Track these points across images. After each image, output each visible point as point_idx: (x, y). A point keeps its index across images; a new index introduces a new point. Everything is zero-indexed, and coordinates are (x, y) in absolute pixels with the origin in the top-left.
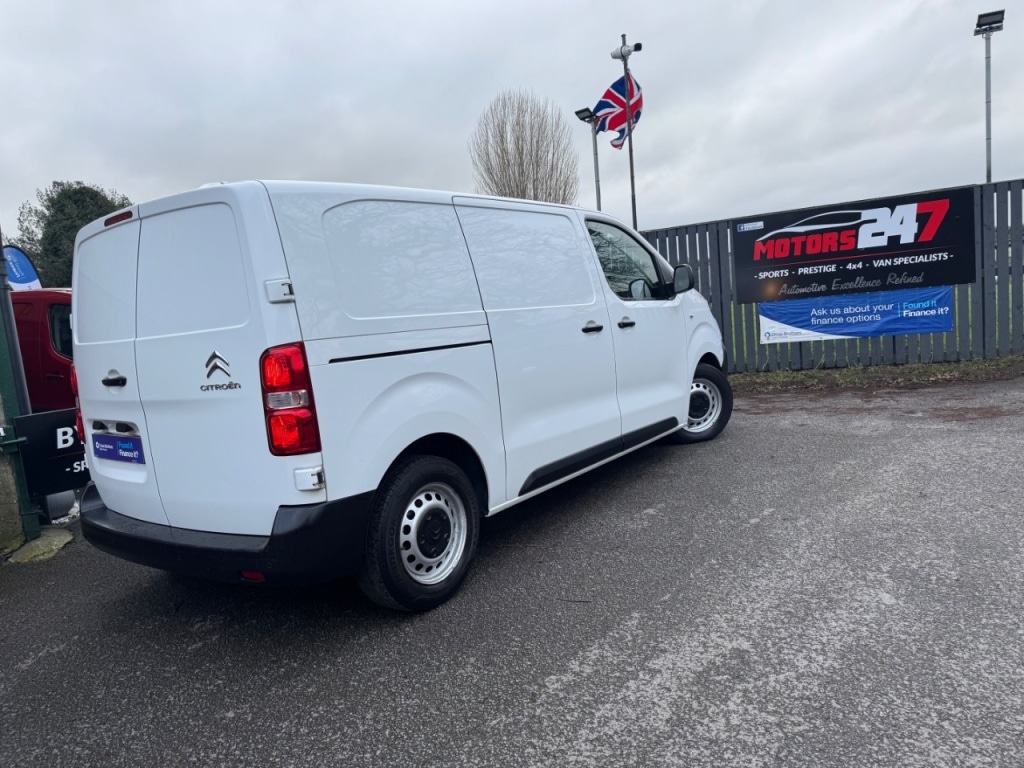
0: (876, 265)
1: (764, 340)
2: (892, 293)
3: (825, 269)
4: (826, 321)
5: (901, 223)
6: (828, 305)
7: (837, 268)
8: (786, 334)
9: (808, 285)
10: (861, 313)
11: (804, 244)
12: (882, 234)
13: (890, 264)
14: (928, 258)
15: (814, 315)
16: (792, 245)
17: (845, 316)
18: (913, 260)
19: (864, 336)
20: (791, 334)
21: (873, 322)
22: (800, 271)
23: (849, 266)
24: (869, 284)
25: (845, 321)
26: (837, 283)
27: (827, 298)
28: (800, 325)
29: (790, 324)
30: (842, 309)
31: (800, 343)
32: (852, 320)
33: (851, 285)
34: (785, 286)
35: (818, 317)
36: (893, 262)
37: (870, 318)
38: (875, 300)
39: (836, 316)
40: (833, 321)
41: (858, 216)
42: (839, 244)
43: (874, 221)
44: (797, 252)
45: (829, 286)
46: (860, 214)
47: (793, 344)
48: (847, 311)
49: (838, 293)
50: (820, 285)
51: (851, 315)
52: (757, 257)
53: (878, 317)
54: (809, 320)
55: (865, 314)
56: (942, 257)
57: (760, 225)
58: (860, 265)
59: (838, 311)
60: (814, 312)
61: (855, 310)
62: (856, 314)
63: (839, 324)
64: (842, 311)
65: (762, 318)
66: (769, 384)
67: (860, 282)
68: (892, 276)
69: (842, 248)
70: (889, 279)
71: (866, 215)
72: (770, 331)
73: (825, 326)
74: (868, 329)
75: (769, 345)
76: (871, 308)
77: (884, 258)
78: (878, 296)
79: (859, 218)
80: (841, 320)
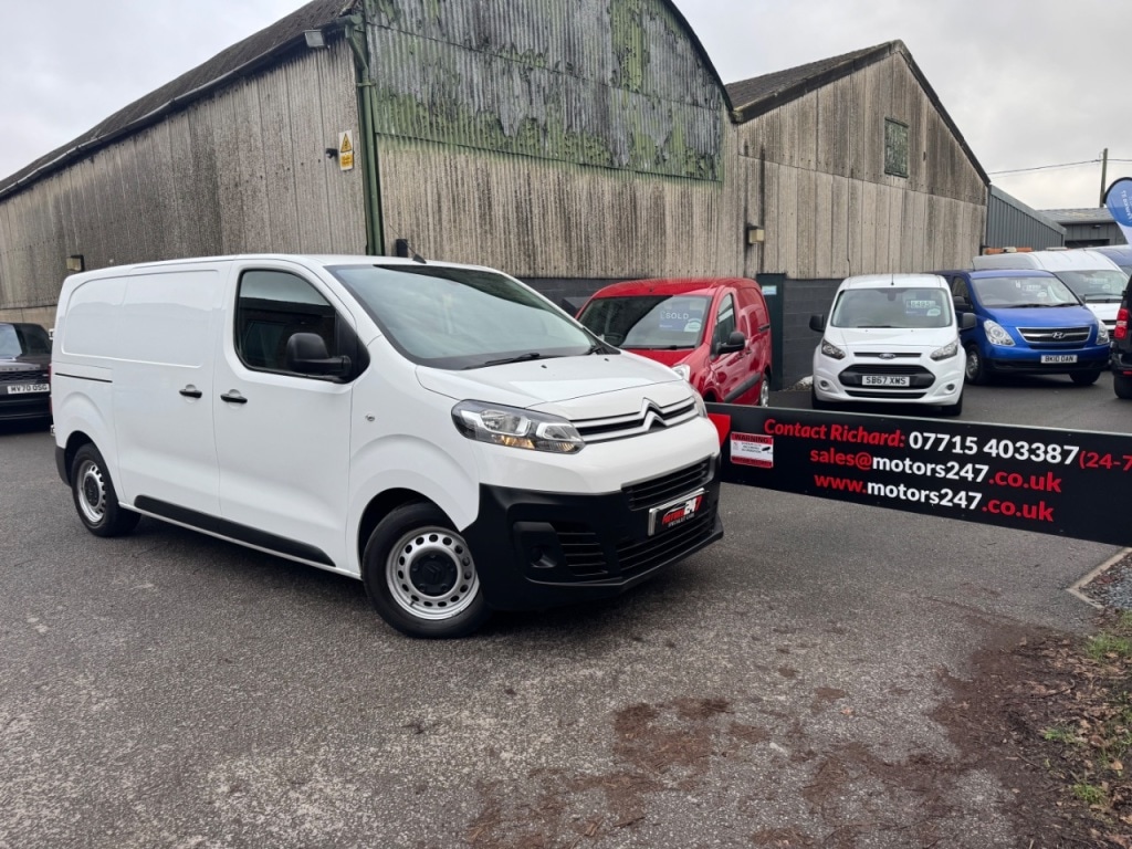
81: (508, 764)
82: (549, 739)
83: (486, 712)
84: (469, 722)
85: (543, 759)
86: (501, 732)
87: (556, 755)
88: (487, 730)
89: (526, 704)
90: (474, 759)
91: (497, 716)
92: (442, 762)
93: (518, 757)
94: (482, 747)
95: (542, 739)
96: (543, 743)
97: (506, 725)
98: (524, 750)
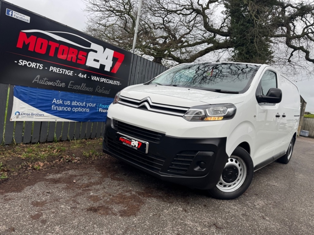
0: (92, 79)
1: (14, 118)
2: (96, 97)
3: (67, 72)
4: (60, 109)
5: (107, 59)
6: (64, 98)
7: (73, 74)
8: (33, 114)
9: (55, 81)
10: (80, 106)
11: (57, 49)
12: (98, 61)
13: (98, 80)
14: (113, 83)
15: (55, 103)
16: (49, 47)
17: (72, 107)
18: (108, 81)
19: (80, 120)
20: (37, 115)
21: (85, 112)
22: (51, 68)
23: (80, 75)
24: (88, 89)
25: (71, 110)
26: (72, 83)
27: (64, 93)
28: (44, 109)
29: (37, 108)
30: (71, 101)
31: (42, 122)
32: (75, 110)
33: (79, 87)
34: (38, 76)
35: (57, 105)
36: (100, 80)
37: (84, 110)
38: (88, 99)
39: (68, 106)
40: (65, 109)
41: (89, 45)
42: (77, 58)
43: (96, 52)
44: (51, 54)
45: (67, 85)
46: (91, 44)
47: (35, 122)
48: (74, 103)
49: (72, 91)
50: (61, 82)
51: (75, 107)
52: (20, 45)
53: (88, 110)
54: (51, 106)
55: (83, 107)
56: (118, 84)
57: (27, 19)
58: (85, 76)
59: (68, 103)
60: (54, 101)
61: (78, 104)
62: (78, 107)
63: (68, 112)
64: (71, 103)
65: (15, 98)
66: (36, 160)
67: (83, 87)
68: (98, 88)
69: (78, 61)
70: (97, 89)
71: (94, 46)
72: (21, 111)
73: (60, 112)
74: (83, 117)
75: (16, 122)
76: (86, 104)
77: (97, 76)
78: (90, 98)
79: (90, 47)
80: (69, 109)
81: (180, 206)
82: (165, 211)
83: (190, 228)
84: (196, 224)
85: (168, 205)
86: (183, 217)
87: (164, 206)
88: (188, 219)
89: (172, 227)
90: (191, 210)
91: (185, 225)
92: (202, 212)
93: (176, 207)
94: (189, 213)
95: (168, 211)
96: (168, 210)
97: (181, 220)
98: (175, 209)
